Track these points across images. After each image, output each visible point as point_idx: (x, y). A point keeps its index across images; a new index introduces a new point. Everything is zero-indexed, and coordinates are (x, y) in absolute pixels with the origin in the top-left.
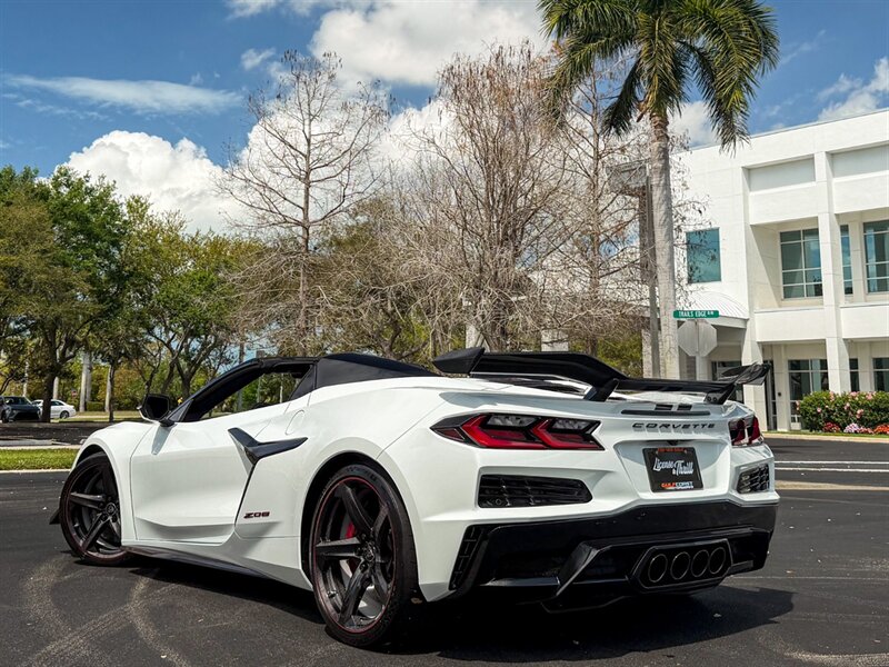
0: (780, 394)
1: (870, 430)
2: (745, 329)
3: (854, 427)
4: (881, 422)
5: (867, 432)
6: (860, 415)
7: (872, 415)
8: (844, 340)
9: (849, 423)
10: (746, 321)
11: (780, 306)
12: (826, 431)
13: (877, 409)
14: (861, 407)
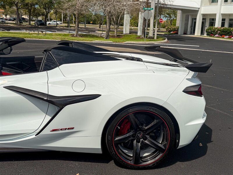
0: (206, 27)
1: (220, 36)
2: (199, 11)
3: (217, 35)
4: (223, 35)
5: (219, 37)
6: (219, 33)
7: (221, 33)
8: (221, 14)
9: (216, 34)
10: (199, 8)
11: (210, 5)
12: (211, 36)
13: (223, 31)
14: (219, 31)
